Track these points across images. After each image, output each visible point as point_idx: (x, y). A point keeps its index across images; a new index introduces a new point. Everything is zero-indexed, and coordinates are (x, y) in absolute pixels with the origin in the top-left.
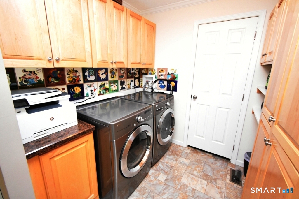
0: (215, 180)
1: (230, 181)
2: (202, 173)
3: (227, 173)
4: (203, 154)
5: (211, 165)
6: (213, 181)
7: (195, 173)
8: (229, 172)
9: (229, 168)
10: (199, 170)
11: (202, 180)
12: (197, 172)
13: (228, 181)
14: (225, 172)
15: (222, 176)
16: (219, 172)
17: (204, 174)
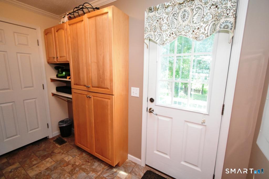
0: (53, 152)
1: (60, 145)
2: (40, 158)
3: (54, 144)
4: (24, 150)
5: (40, 150)
6: (52, 154)
7: (35, 162)
8: (54, 143)
9: (52, 141)
10: (35, 159)
11: (45, 160)
12: (35, 161)
13: (59, 146)
14: (52, 144)
15: (53, 148)
16: (50, 148)
17: (42, 157)
